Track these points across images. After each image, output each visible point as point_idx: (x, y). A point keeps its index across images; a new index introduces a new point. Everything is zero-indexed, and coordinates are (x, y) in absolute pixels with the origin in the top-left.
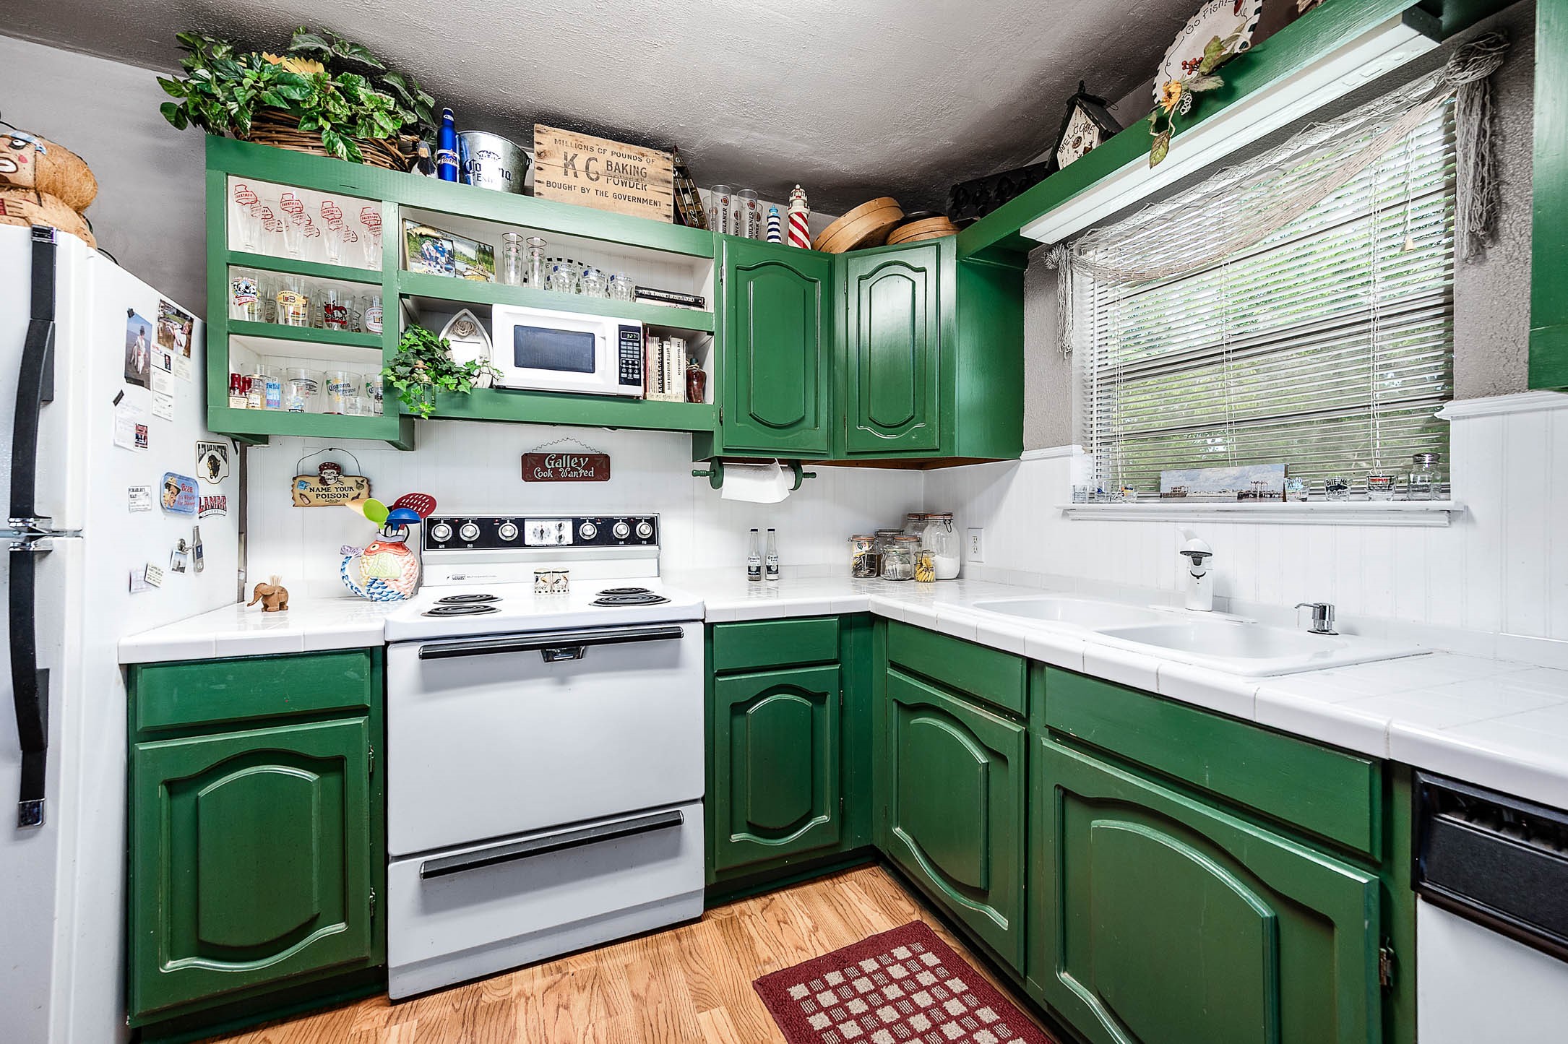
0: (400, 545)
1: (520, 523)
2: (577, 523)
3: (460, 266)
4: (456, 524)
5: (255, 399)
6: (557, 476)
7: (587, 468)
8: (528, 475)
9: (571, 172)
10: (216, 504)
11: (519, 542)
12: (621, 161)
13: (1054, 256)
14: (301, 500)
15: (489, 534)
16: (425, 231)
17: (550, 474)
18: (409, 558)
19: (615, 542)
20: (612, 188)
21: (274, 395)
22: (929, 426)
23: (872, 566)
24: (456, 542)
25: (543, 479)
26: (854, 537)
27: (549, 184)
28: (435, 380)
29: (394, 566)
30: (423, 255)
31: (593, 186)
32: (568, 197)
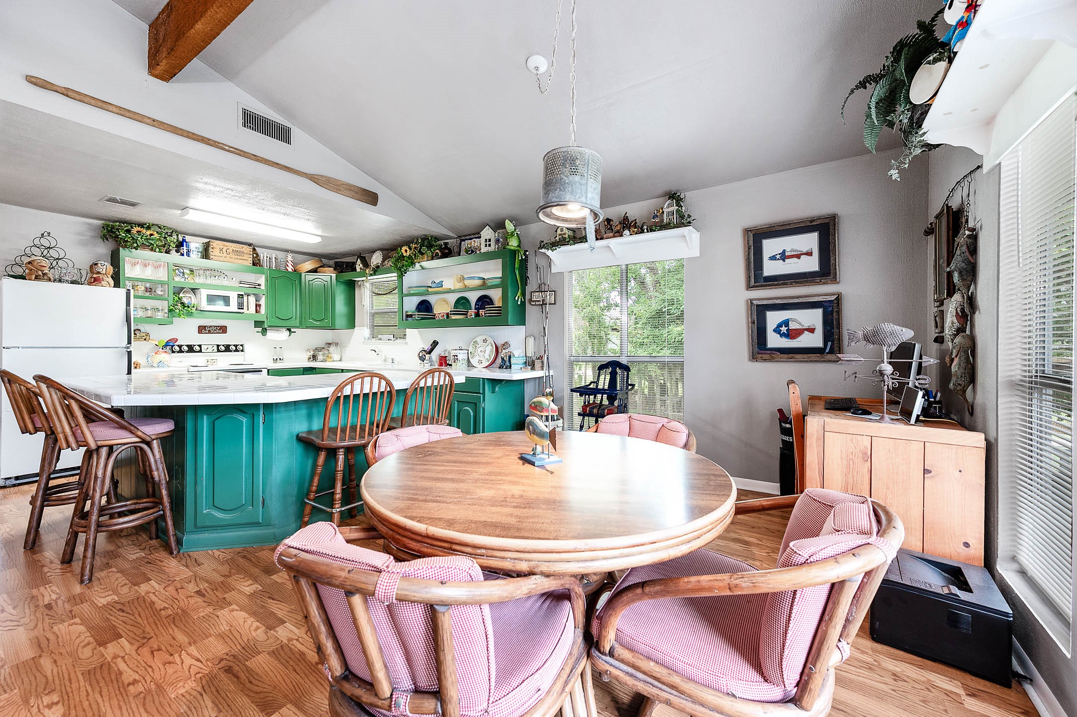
0: (166, 352)
1: (200, 346)
2: (218, 346)
3: (185, 276)
4: (180, 346)
6: (209, 332)
7: (219, 330)
8: (200, 332)
9: (221, 252)
11: (200, 351)
12: (237, 249)
13: (360, 283)
15: (191, 349)
16: (177, 268)
17: (207, 332)
18: (169, 356)
19: (231, 351)
20: (234, 257)
21: (136, 313)
22: (329, 321)
23: (314, 358)
24: (181, 351)
25: (205, 333)
26: (308, 350)
27: (214, 256)
28: (184, 308)
29: (165, 358)
30: (177, 274)
31: (228, 255)
32: (221, 259)
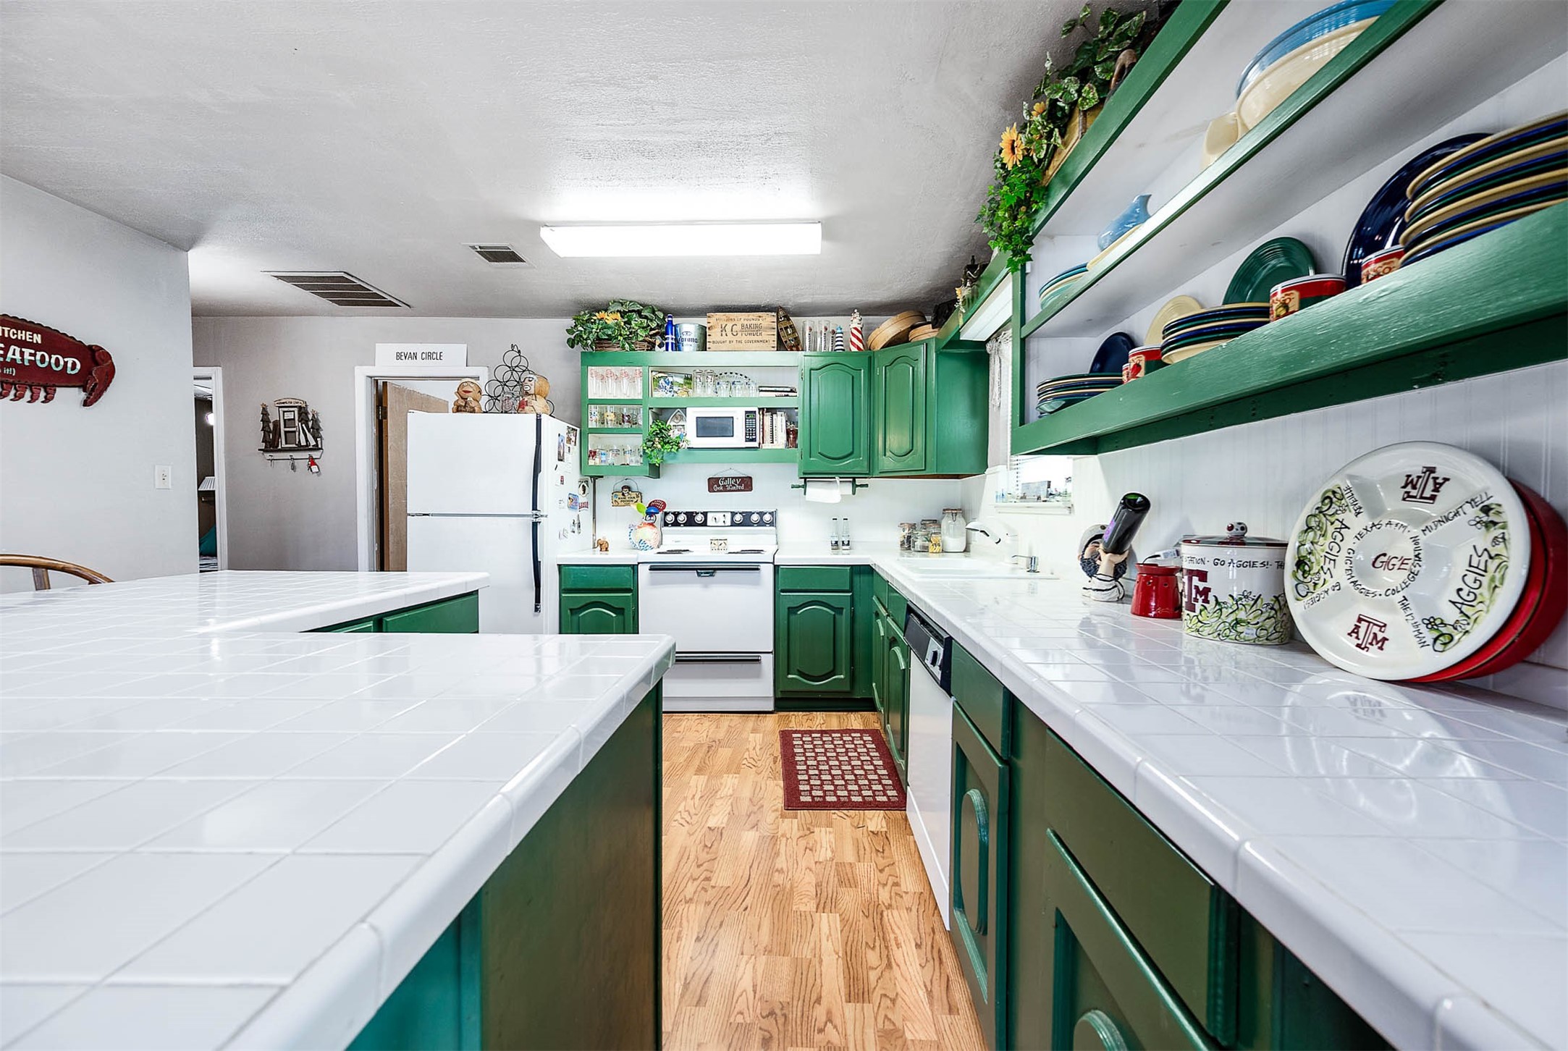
0: (652, 524)
1: (705, 514)
2: (733, 514)
3: (676, 388)
4: (676, 514)
5: (597, 460)
6: (725, 490)
7: (739, 485)
8: (711, 489)
9: (724, 333)
10: (585, 505)
11: (704, 524)
12: (749, 323)
13: (988, 347)
14: (615, 504)
15: (691, 520)
16: (661, 375)
17: (721, 488)
18: (655, 530)
19: (751, 524)
20: (744, 338)
21: (604, 458)
22: (920, 455)
23: (909, 543)
24: (676, 524)
25: (718, 491)
26: (901, 524)
27: (714, 342)
28: (662, 446)
29: (649, 534)
30: (659, 386)
31: (734, 339)
32: (723, 346)
